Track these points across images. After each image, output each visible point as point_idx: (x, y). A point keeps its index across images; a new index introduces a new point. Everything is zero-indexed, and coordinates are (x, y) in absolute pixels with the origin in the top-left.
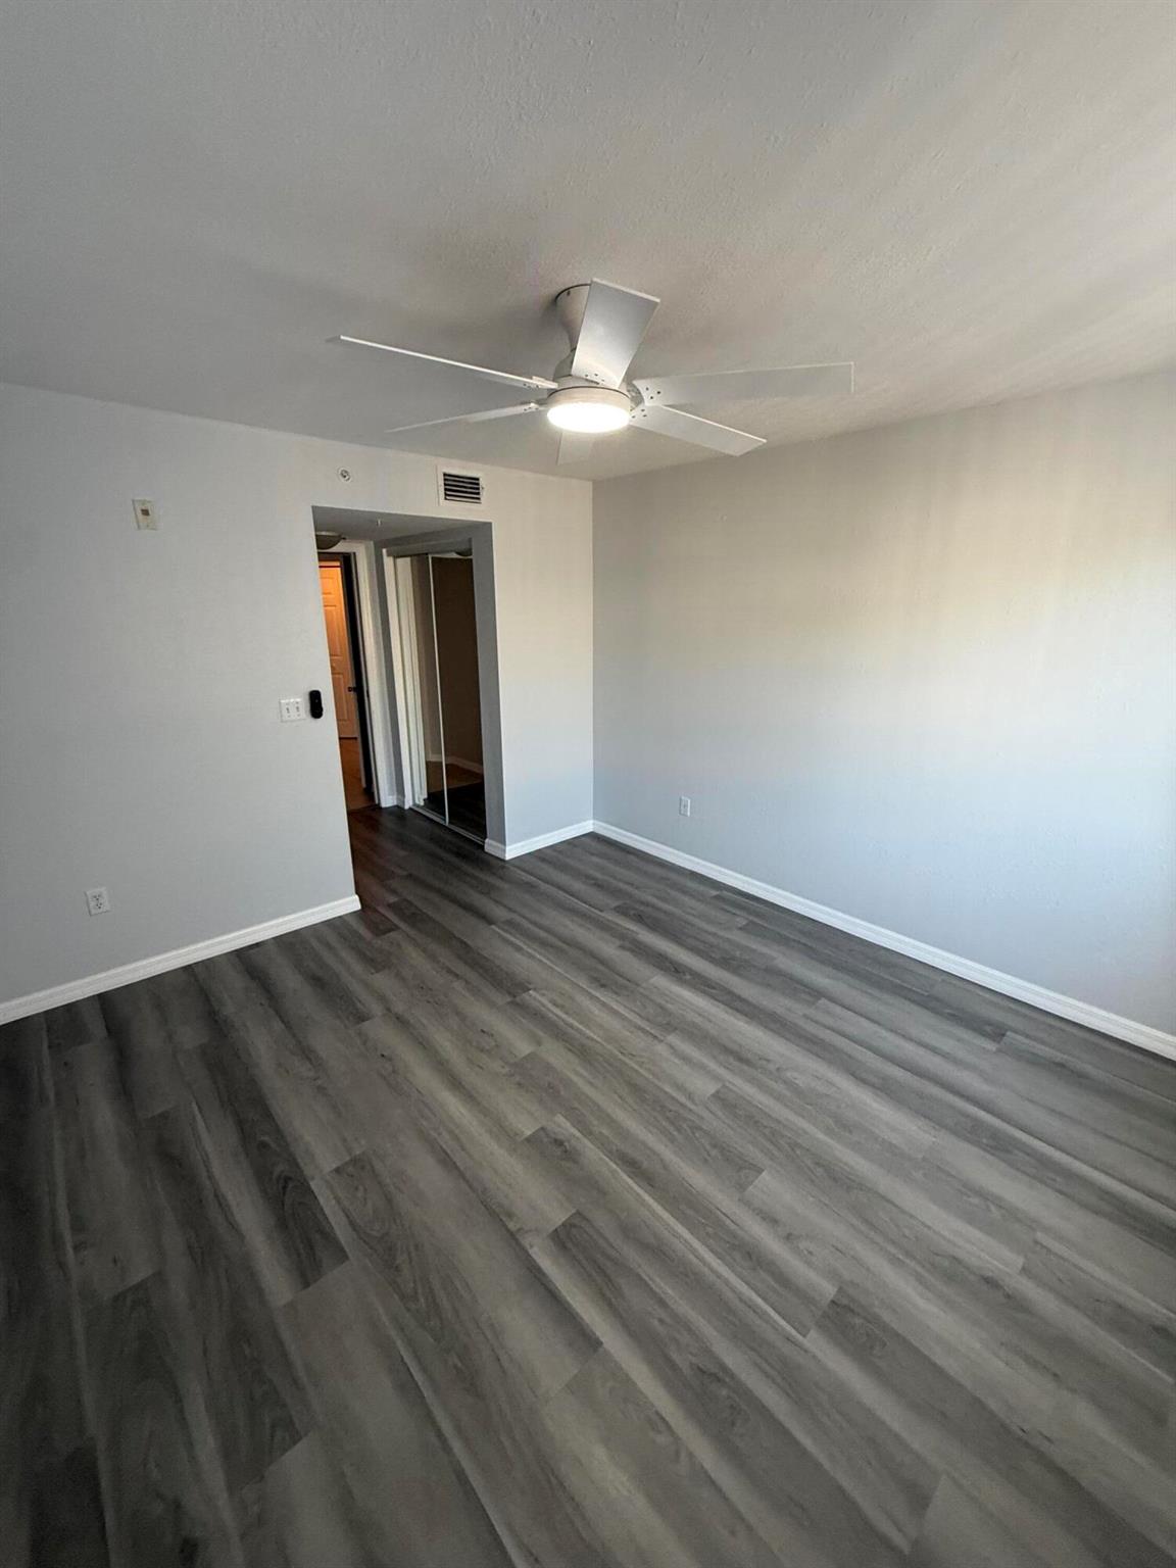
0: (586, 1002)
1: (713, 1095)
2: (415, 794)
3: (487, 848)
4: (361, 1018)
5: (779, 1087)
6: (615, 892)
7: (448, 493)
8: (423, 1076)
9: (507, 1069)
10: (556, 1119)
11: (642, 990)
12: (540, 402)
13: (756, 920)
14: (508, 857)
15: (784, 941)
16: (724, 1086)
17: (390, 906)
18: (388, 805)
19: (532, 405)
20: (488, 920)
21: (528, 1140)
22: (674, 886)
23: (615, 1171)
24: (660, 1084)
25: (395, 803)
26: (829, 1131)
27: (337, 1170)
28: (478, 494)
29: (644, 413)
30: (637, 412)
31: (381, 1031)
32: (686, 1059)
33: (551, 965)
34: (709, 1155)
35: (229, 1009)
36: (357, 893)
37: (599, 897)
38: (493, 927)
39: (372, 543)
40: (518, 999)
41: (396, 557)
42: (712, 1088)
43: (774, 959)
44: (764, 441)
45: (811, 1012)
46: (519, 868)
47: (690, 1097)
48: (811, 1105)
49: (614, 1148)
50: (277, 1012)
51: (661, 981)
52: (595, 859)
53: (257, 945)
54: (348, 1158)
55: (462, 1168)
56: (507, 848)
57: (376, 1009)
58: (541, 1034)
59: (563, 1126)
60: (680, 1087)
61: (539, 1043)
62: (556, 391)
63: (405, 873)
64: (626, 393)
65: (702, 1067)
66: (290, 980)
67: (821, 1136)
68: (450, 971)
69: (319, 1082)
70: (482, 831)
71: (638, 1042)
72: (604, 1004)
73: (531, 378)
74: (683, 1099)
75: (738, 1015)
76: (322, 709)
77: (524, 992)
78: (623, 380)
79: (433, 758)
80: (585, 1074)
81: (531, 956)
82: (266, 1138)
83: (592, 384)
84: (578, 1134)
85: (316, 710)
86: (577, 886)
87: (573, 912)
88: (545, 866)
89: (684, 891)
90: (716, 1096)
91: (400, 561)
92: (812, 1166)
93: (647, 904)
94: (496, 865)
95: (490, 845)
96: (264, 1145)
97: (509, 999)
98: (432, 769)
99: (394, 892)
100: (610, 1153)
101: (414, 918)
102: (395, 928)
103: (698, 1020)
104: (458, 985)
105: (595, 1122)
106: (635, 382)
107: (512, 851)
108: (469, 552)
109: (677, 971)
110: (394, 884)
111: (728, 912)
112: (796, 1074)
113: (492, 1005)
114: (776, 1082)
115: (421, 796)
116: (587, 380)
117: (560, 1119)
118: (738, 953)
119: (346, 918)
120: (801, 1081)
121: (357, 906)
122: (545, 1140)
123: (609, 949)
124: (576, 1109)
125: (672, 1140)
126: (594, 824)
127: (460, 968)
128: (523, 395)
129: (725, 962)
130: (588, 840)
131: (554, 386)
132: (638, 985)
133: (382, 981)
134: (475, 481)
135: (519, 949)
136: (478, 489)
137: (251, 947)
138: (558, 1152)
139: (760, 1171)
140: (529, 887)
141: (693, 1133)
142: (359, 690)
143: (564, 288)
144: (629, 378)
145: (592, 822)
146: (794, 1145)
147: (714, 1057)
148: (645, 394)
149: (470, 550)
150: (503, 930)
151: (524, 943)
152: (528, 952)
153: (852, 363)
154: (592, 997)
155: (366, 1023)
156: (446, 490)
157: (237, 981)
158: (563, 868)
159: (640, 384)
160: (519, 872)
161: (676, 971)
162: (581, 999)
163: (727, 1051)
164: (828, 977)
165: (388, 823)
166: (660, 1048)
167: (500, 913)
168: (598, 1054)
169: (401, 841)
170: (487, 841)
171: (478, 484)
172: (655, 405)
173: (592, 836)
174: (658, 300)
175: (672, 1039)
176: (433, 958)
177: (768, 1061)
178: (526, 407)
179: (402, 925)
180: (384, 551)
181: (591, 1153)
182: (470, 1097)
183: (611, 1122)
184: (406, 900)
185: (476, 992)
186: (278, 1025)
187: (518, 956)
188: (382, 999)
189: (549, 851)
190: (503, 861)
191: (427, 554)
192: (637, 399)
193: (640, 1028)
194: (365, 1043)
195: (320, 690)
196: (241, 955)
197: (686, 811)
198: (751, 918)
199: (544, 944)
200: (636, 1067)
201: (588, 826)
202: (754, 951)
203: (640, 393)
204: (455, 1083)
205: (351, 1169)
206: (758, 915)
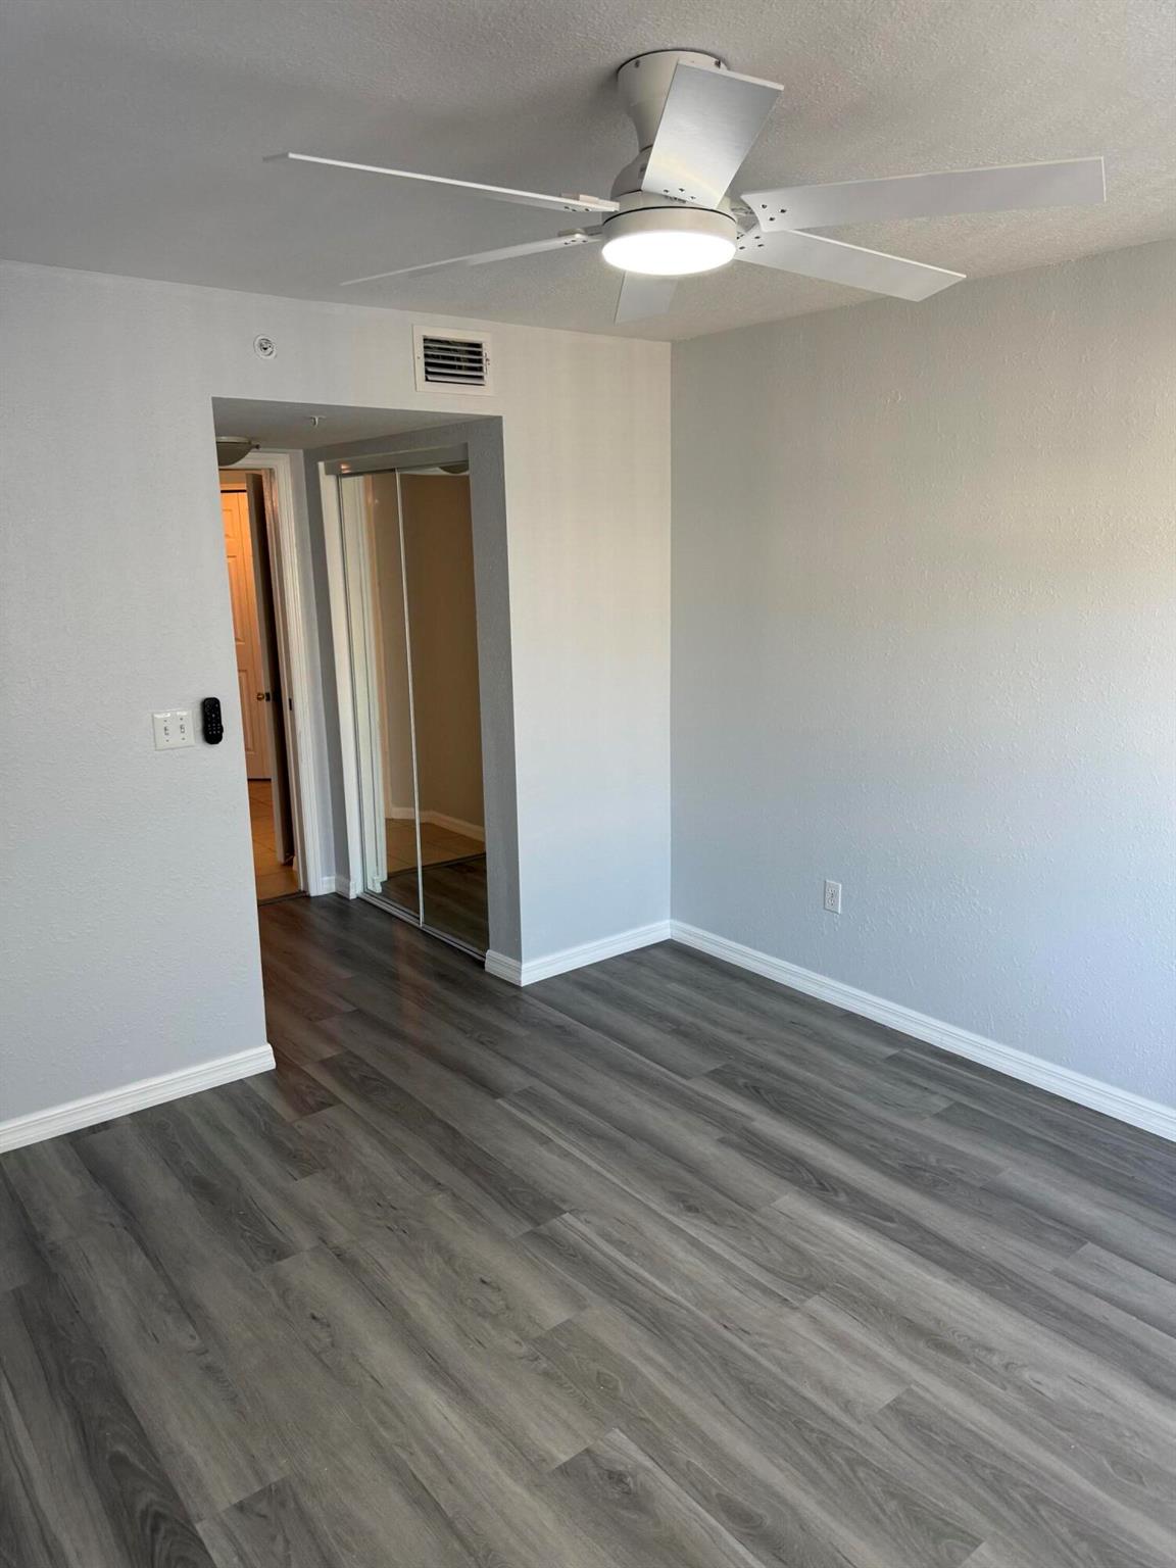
0: (664, 1239)
1: (888, 1406)
2: (367, 874)
3: (490, 966)
4: (278, 1252)
5: (1010, 1397)
6: (710, 1046)
7: (430, 369)
8: (383, 1355)
9: (524, 1349)
10: (611, 1436)
11: (759, 1219)
12: (590, 231)
13: (965, 1101)
14: (526, 980)
15: (1017, 1139)
16: (909, 1392)
17: (326, 1064)
18: (321, 893)
19: (578, 236)
20: (494, 1091)
21: (564, 1470)
22: (818, 1037)
23: (712, 1528)
24: (791, 1382)
25: (334, 891)
26: (1100, 1478)
27: (240, 1507)
28: (481, 369)
29: (759, 242)
30: (749, 239)
31: (310, 1275)
32: (841, 1342)
33: (599, 1169)
34: (883, 1511)
35: (59, 1233)
36: (269, 1041)
37: (686, 1055)
38: (499, 1101)
39: (301, 451)
40: (543, 1229)
41: (340, 476)
42: (886, 1394)
43: (996, 1170)
44: (965, 276)
45: (1069, 1266)
46: (543, 1001)
47: (847, 1406)
48: (1069, 1430)
49: (714, 1492)
50: (140, 1241)
51: (792, 1203)
52: (674, 987)
53: (105, 1126)
54: (257, 1489)
55: (450, 1515)
56: (524, 966)
57: (303, 1239)
58: (583, 1289)
59: (623, 1448)
60: (828, 1390)
61: (579, 1303)
62: (615, 215)
63: (351, 1008)
64: (731, 214)
65: (868, 1358)
66: (159, 1188)
67: (1086, 1486)
68: (426, 1177)
69: (209, 1358)
70: (482, 937)
71: (755, 1310)
72: (694, 1243)
73: (578, 199)
74: (834, 1411)
75: (934, 1267)
76: (222, 730)
77: (555, 1216)
78: (725, 195)
79: (399, 813)
80: (660, 1359)
81: (566, 1155)
82: (121, 1449)
83: (675, 203)
84: (649, 1464)
85: (212, 730)
86: (645, 1033)
87: (640, 1078)
88: (587, 998)
89: (834, 1046)
90: (895, 1408)
91: (347, 482)
92: (1069, 1537)
93: (764, 1067)
94: (506, 994)
95: (495, 961)
96: (118, 1461)
97: (528, 1227)
98: (397, 831)
99: (331, 1039)
100: (705, 1499)
101: (367, 1085)
102: (334, 1101)
103: (860, 1272)
104: (439, 1200)
105: (680, 1445)
106: (745, 197)
107: (532, 971)
108: (464, 466)
109: (823, 1187)
110: (331, 1024)
111: (915, 1085)
112: (1039, 1376)
113: (500, 1237)
114: (1004, 1388)
115: (377, 877)
116: (666, 197)
117: (618, 1437)
118: (932, 1160)
119: (249, 1083)
120: (1052, 1388)
121: (269, 1063)
122: (593, 1472)
123: (701, 1144)
124: (645, 1420)
125: (815, 1480)
126: (672, 926)
127: (445, 1172)
128: (564, 223)
129: (910, 1173)
130: (660, 954)
131: (612, 207)
132: (752, 1209)
133: (311, 1190)
134: (474, 350)
135: (545, 1141)
136: (480, 361)
137: (94, 1129)
138: (614, 1493)
139: (975, 1543)
140: (562, 1034)
141: (854, 1471)
142: (275, 698)
143: (631, 56)
144: (734, 192)
145: (668, 921)
146: (1036, 1500)
147: (891, 1340)
148: (759, 213)
149: (467, 461)
150: (516, 1106)
151: (554, 1131)
152: (560, 1147)
153: (1102, 158)
154: (675, 1229)
155: (284, 1263)
156: (427, 364)
157: (72, 1185)
158: (623, 1002)
159: (751, 199)
160: (543, 1006)
161: (821, 1186)
162: (652, 1229)
163: (913, 1328)
164: (1099, 1205)
165: (320, 921)
166: (794, 1321)
167: (514, 1078)
168: (683, 1327)
169: (344, 953)
170: (490, 953)
171: (479, 354)
172: (775, 229)
173: (671, 947)
174: (781, 87)
175: (815, 1304)
176: (395, 1151)
177: (990, 1350)
178: (568, 240)
179: (347, 1098)
180: (321, 465)
181: (671, 1495)
182: (461, 1392)
183: (707, 1446)
184: (349, 1053)
185: (471, 1214)
186: (139, 1260)
187: (542, 1151)
188: (312, 1221)
189: (595, 973)
190: (518, 988)
191: (393, 470)
192: (748, 221)
193: (757, 1285)
194: (283, 1296)
195: (218, 698)
196: (76, 1141)
197: (834, 904)
198: (957, 1097)
199: (588, 1133)
200: (751, 1352)
201: (662, 929)
202: (962, 1156)
203: (752, 213)
204: (437, 1369)
205: (263, 1507)
206: (968, 1091)
